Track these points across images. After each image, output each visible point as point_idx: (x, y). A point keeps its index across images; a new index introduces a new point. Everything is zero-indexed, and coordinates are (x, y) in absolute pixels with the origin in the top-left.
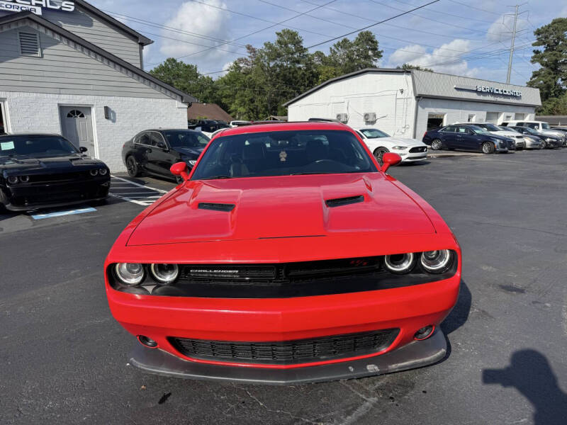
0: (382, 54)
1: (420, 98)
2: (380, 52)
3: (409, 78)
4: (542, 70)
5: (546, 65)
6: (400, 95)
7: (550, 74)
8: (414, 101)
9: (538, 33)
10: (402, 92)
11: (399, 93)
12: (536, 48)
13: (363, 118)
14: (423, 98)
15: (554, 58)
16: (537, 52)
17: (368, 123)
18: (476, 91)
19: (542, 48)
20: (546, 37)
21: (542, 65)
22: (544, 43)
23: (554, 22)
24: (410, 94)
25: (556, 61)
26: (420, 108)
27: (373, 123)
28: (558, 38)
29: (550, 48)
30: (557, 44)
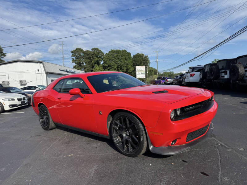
0: (6, 55)
1: (48, 73)
2: (5, 54)
3: (41, 65)
4: (76, 65)
5: (77, 64)
6: (37, 72)
7: (79, 67)
8: (45, 75)
9: (72, 52)
10: (38, 71)
11: (37, 71)
12: (73, 57)
13: (19, 83)
14: (49, 73)
15: (79, 61)
16: (73, 59)
17: (22, 85)
18: (66, 71)
19: (74, 58)
20: (75, 54)
21: (75, 63)
22: (75, 56)
23: (77, 49)
24: (43, 72)
25: (80, 62)
26: (48, 78)
27: (25, 84)
28: (79, 55)
29: (77, 58)
30: (79, 56)
